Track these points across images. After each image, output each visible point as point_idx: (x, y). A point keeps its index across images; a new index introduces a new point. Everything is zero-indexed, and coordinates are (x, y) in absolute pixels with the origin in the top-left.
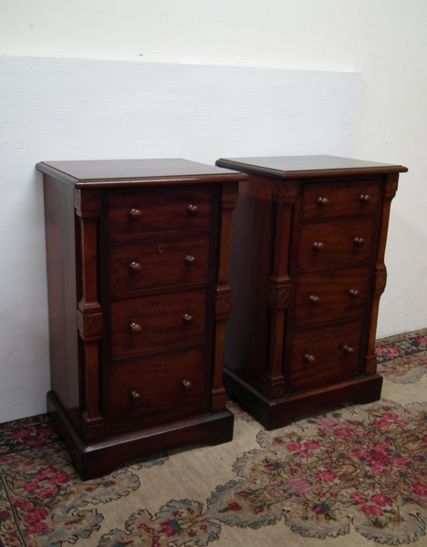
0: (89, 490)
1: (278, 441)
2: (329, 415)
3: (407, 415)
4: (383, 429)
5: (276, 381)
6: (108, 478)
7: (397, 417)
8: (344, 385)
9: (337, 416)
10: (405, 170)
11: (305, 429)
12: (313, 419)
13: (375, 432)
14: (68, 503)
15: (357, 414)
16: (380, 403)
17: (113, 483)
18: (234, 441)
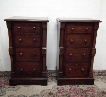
0: (9, 88)
1: (58, 88)
2: (76, 86)
3: (98, 91)
4: (87, 92)
5: (60, 74)
6: (15, 86)
7: (94, 90)
8: (81, 79)
9: (78, 86)
10: (101, 22)
11: (67, 87)
12: (71, 86)
13: (84, 93)
14: (3, 89)
15: (84, 87)
16: (93, 86)
17: (15, 88)
18: (48, 86)
